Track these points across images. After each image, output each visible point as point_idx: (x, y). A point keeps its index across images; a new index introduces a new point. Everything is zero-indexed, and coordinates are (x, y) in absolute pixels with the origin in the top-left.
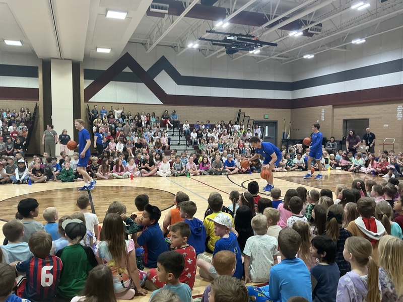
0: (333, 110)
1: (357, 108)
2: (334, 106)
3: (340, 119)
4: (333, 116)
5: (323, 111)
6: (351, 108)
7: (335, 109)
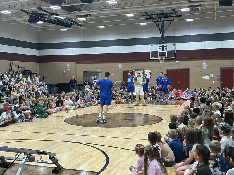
0: (76, 65)
1: (93, 64)
2: (77, 63)
3: (81, 71)
4: (76, 69)
5: (68, 65)
6: (89, 64)
7: (77, 64)
